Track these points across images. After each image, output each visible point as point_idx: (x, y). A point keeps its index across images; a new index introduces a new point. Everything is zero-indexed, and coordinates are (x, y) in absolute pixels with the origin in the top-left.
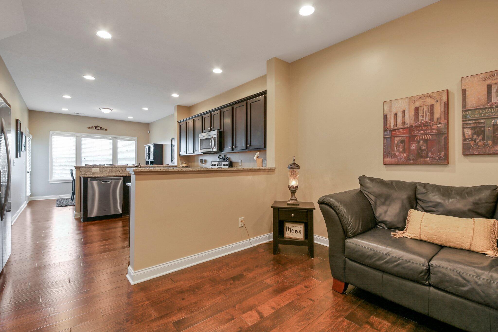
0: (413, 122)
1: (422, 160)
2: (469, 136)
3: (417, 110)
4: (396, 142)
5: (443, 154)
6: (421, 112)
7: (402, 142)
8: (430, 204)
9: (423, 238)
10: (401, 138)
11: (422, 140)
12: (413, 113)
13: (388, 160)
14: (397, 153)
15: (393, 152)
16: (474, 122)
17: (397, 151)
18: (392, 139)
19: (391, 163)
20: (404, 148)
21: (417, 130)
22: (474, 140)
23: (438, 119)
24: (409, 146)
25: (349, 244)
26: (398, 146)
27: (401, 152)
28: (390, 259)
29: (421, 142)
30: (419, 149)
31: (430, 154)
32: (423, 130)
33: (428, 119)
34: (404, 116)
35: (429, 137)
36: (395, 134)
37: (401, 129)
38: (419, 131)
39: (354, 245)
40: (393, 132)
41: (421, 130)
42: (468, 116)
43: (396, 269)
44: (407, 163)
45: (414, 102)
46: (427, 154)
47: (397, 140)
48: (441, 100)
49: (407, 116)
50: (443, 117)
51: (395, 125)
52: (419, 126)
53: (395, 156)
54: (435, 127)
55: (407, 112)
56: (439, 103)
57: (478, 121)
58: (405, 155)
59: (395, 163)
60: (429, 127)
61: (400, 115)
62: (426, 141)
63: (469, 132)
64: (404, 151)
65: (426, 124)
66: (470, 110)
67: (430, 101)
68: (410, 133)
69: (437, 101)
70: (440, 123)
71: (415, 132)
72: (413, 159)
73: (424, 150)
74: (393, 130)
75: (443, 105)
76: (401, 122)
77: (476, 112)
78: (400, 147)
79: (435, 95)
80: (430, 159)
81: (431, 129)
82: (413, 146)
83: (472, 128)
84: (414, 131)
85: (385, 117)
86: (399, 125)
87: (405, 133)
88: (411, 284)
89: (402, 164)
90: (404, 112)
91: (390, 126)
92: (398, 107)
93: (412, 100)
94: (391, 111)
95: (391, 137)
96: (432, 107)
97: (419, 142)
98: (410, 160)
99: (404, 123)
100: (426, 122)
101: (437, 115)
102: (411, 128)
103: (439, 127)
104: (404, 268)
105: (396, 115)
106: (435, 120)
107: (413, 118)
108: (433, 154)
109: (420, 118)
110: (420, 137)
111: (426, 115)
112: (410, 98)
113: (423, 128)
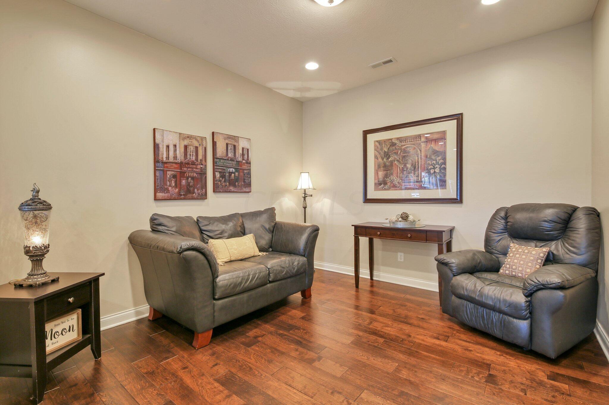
0: (183, 158)
1: (190, 195)
2: (218, 178)
3: (186, 147)
4: (168, 176)
5: (204, 190)
6: (189, 151)
7: (174, 176)
8: (218, 232)
9: (233, 259)
10: (173, 172)
11: (190, 177)
12: (183, 150)
13: (160, 195)
14: (170, 188)
15: (166, 187)
16: (220, 168)
17: (170, 186)
18: (164, 172)
19: (163, 198)
20: (176, 182)
21: (186, 167)
22: (220, 181)
23: (201, 160)
24: (180, 182)
25: (221, 283)
26: (170, 181)
27: (174, 187)
28: (252, 277)
29: (190, 179)
30: (188, 184)
31: (196, 190)
32: (191, 168)
33: (194, 158)
34: (175, 151)
35: (195, 175)
36: (167, 167)
37: (173, 163)
38: (188, 168)
39: (226, 281)
40: (166, 165)
41: (189, 168)
42: (218, 163)
43: (258, 281)
44: (179, 197)
45: (184, 139)
46: (194, 190)
47: (169, 173)
48: (203, 145)
49: (178, 152)
50: (204, 159)
51: (168, 158)
52: (188, 164)
53: (167, 191)
54: (199, 167)
55: (177, 147)
56: (201, 147)
57: (222, 168)
58: (177, 190)
59: (168, 199)
60: (195, 166)
61: (171, 148)
62: (193, 178)
63: (218, 175)
64: (176, 186)
65: (193, 163)
66: (218, 158)
67: (196, 144)
68: (181, 169)
69: (200, 145)
70: (202, 165)
71: (185, 169)
72: (184, 194)
73: (192, 186)
74: (166, 163)
75: (204, 149)
76: (173, 156)
77: (222, 161)
78: (173, 182)
79: (199, 139)
80: (196, 194)
81: (196, 168)
82: (184, 182)
83: (220, 172)
84: (184, 167)
85: (156, 147)
86: (171, 159)
87: (175, 168)
88: (260, 289)
89: (175, 199)
90: (175, 146)
91: (162, 158)
92: (170, 139)
93: (182, 137)
94: (163, 141)
95: (163, 170)
96: (197, 148)
97: (187, 178)
98: (181, 195)
99: (175, 157)
100: (193, 161)
101: (200, 157)
102: (181, 164)
103: (202, 167)
104: (260, 279)
105: (168, 147)
106: (199, 161)
107: (183, 155)
108: (198, 191)
109: (188, 157)
110: (188, 174)
111: (193, 155)
112: (180, 134)
113: (191, 166)
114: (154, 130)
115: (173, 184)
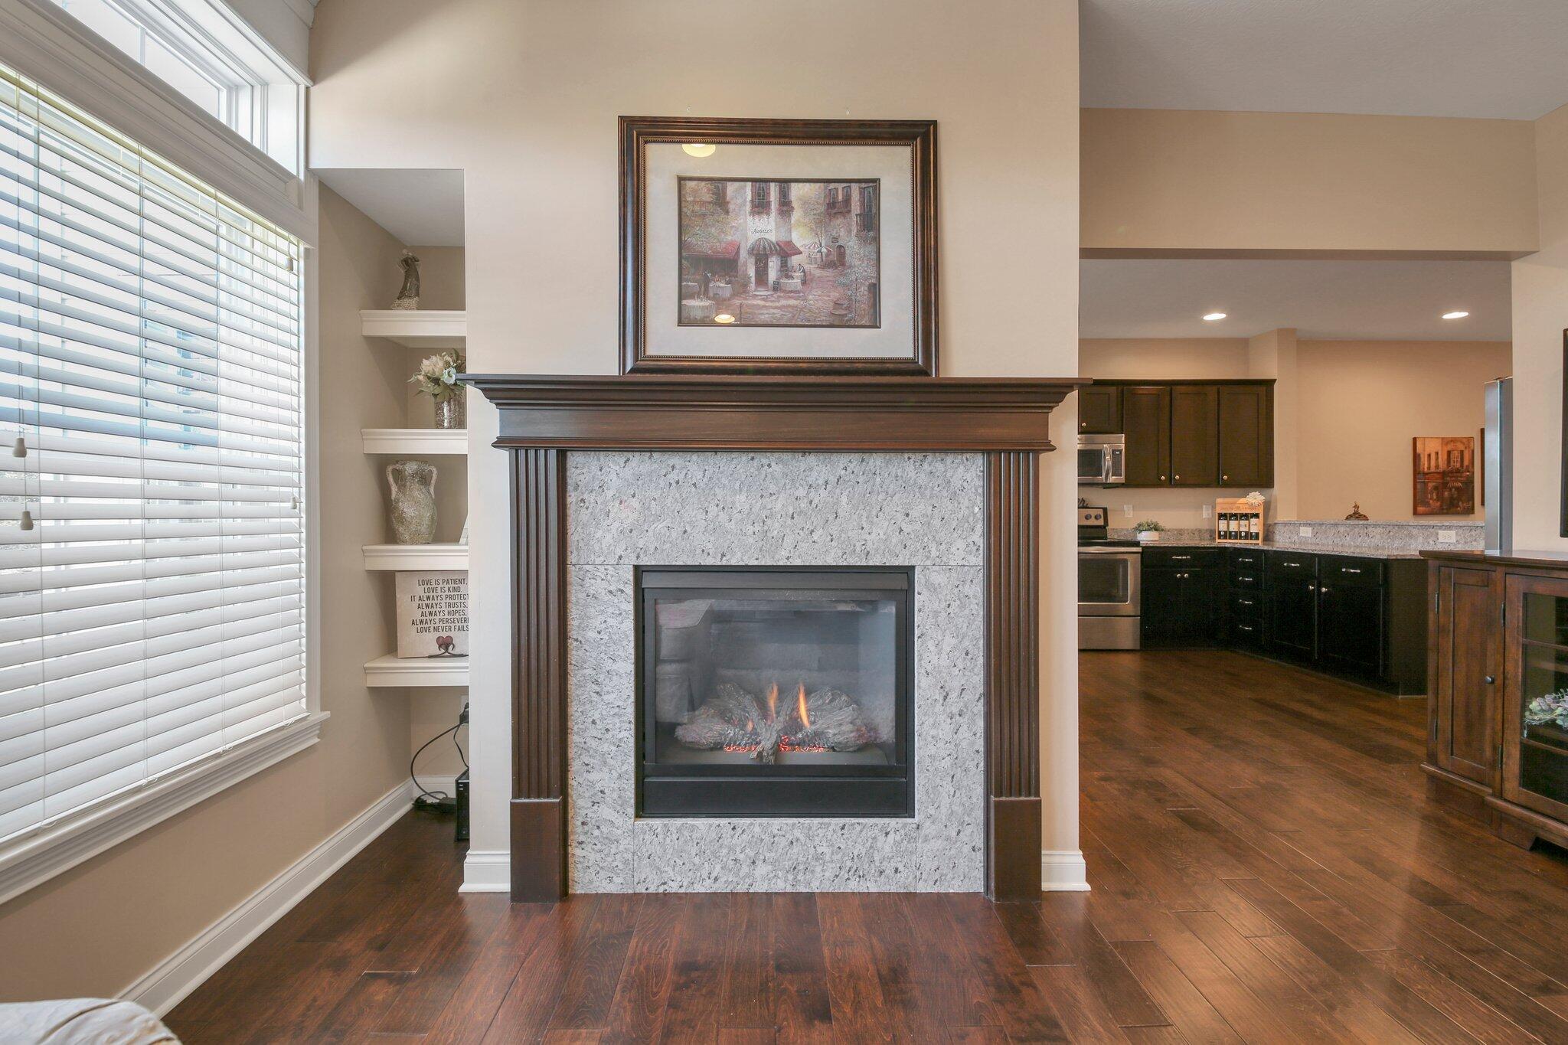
0: (1445, 466)
3: (1449, 453)
4: (1430, 488)
5: (1471, 503)
6: (1453, 457)
7: (1436, 488)
10: (1435, 483)
11: (1453, 487)
12: (1445, 457)
13: (1420, 509)
14: (1431, 501)
15: (1426, 500)
18: (1425, 484)
19: (1424, 513)
20: (1438, 494)
21: (1449, 476)
23: (1467, 466)
24: (1443, 494)
26: (1432, 494)
27: (1435, 500)
29: (1453, 489)
30: (1451, 498)
31: (1460, 503)
32: (1455, 477)
33: (1458, 465)
34: (1437, 459)
35: (1460, 484)
36: (1427, 479)
37: (1434, 473)
40: (1426, 476)
41: (1453, 476)
44: (1441, 512)
45: (1447, 444)
47: (1431, 485)
48: (1469, 447)
49: (1440, 460)
50: (1471, 465)
51: (1429, 468)
52: (1452, 472)
53: (1428, 503)
54: (1465, 475)
55: (1439, 454)
56: (1467, 450)
58: (1439, 503)
60: (1459, 474)
61: (1433, 457)
62: (1457, 489)
64: (1438, 499)
65: (1458, 471)
67: (1461, 447)
68: (1443, 479)
69: (1466, 448)
70: (1468, 471)
71: (1448, 478)
72: (1447, 509)
73: (1456, 499)
74: (1427, 474)
75: (1471, 452)
76: (1435, 465)
78: (1434, 494)
79: (1464, 440)
80: (1460, 508)
81: (1461, 477)
82: (1447, 494)
85: (1416, 457)
86: (1433, 469)
87: (1437, 478)
89: (1436, 514)
90: (1437, 453)
91: (1423, 469)
92: (1432, 447)
93: (1446, 441)
94: (1424, 451)
95: (1423, 482)
96: (1462, 452)
97: (1451, 490)
98: (1443, 509)
99: (1437, 467)
100: (1458, 468)
101: (1466, 463)
102: (1444, 474)
103: (1468, 475)
105: (1429, 455)
106: (1465, 467)
107: (1446, 462)
108: (1463, 503)
109: (1452, 463)
110: (1452, 484)
111: (1457, 461)
112: (1443, 439)
113: (1455, 474)
114: (1415, 439)
115: (1435, 497)
